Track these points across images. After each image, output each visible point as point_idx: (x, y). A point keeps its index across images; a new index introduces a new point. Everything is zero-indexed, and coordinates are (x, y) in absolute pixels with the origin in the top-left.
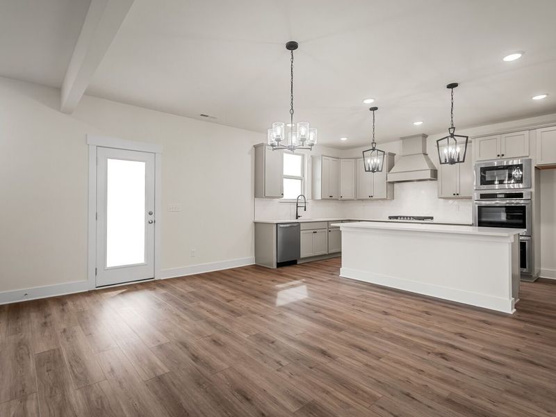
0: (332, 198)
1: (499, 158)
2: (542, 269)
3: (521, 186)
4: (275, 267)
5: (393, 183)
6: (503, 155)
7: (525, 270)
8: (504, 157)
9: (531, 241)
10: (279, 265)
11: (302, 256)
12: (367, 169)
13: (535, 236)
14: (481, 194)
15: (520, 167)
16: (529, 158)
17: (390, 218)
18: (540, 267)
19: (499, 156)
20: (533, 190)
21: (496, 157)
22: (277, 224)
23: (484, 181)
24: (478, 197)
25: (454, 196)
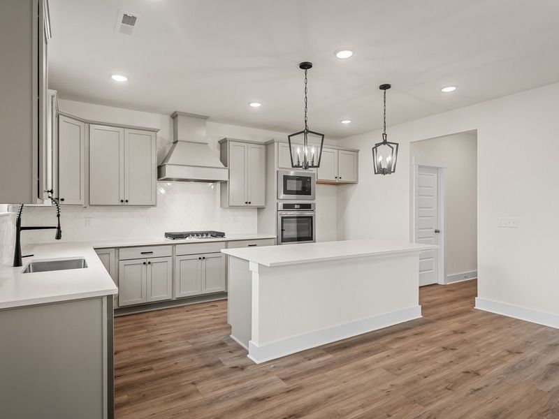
14: (283, 204)
15: (309, 180)
16: (314, 172)
23: (286, 191)
24: (281, 207)
25: (245, 205)
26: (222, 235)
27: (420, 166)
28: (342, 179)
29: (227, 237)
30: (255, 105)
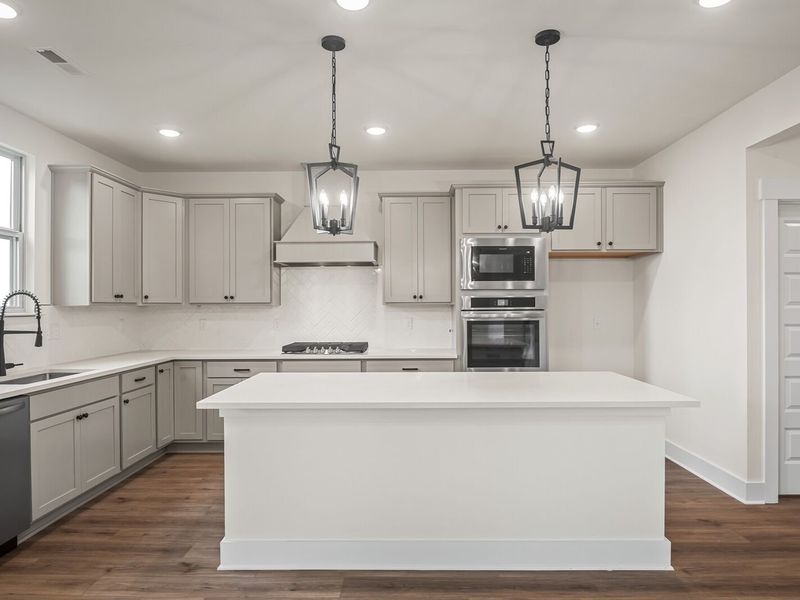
1: (500, 231)
5: (281, 266)
6: (506, 227)
8: (506, 231)
14: (473, 299)
15: (531, 251)
16: (542, 236)
17: (286, 349)
19: (500, 227)
20: (547, 293)
21: (494, 229)
23: (479, 275)
24: (467, 304)
25: (413, 300)
26: (361, 347)
27: (781, 202)
28: (615, 246)
29: (370, 353)
30: (376, 132)
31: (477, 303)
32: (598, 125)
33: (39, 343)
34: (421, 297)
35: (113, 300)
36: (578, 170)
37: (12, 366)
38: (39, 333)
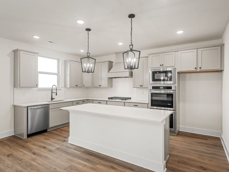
0: (78, 86)
1: (161, 66)
2: (180, 126)
3: (172, 82)
4: (25, 137)
5: (112, 78)
6: (163, 65)
7: (173, 129)
8: (163, 66)
9: (175, 113)
10: (29, 136)
11: (50, 126)
12: (84, 71)
13: (177, 110)
14: (152, 87)
15: (171, 72)
16: (175, 67)
17: (109, 98)
18: (179, 125)
19: (161, 65)
20: (176, 85)
21: (159, 66)
22: (27, 107)
23: (154, 80)
25: (140, 87)
30: (120, 44)
31: (154, 88)
32: (184, 31)
33: (56, 95)
34: (142, 86)
35: (76, 86)
36: (140, 52)
37: (54, 99)
38: (56, 93)
